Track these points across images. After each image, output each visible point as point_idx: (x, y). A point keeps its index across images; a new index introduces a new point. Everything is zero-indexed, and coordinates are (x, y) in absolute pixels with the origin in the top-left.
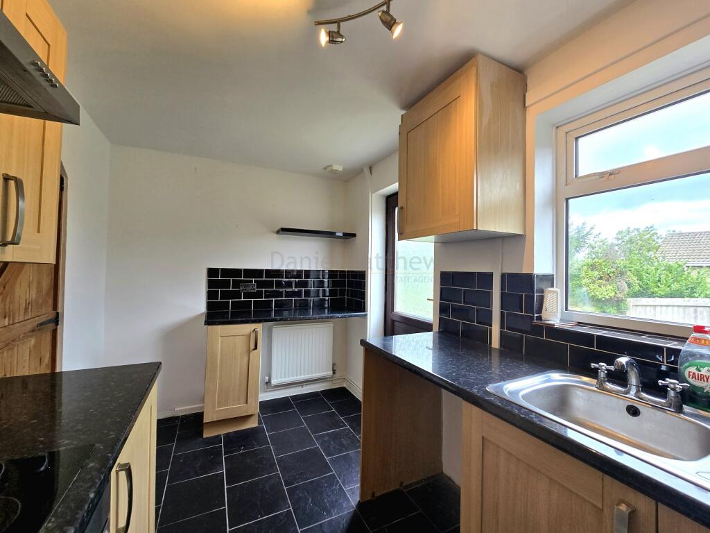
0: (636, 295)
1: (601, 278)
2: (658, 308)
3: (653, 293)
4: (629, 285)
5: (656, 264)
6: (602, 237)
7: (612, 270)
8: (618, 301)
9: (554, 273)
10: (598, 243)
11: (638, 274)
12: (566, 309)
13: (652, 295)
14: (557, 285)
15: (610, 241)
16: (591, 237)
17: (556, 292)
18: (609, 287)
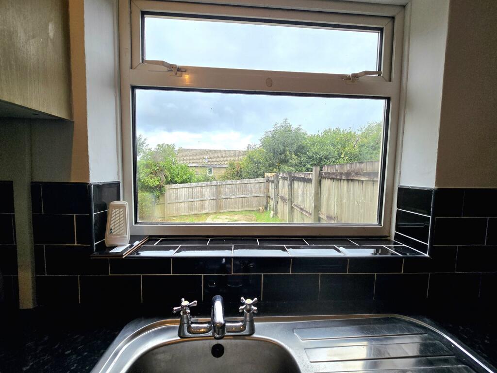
0: (168, 183)
1: (151, 173)
2: (179, 190)
3: (176, 181)
4: (166, 178)
5: (177, 165)
6: (149, 147)
7: (158, 168)
8: (160, 187)
9: (121, 180)
10: (148, 150)
11: (169, 170)
12: (136, 223)
13: (175, 183)
14: (124, 197)
15: (153, 149)
16: (145, 145)
17: (123, 206)
18: (156, 179)
